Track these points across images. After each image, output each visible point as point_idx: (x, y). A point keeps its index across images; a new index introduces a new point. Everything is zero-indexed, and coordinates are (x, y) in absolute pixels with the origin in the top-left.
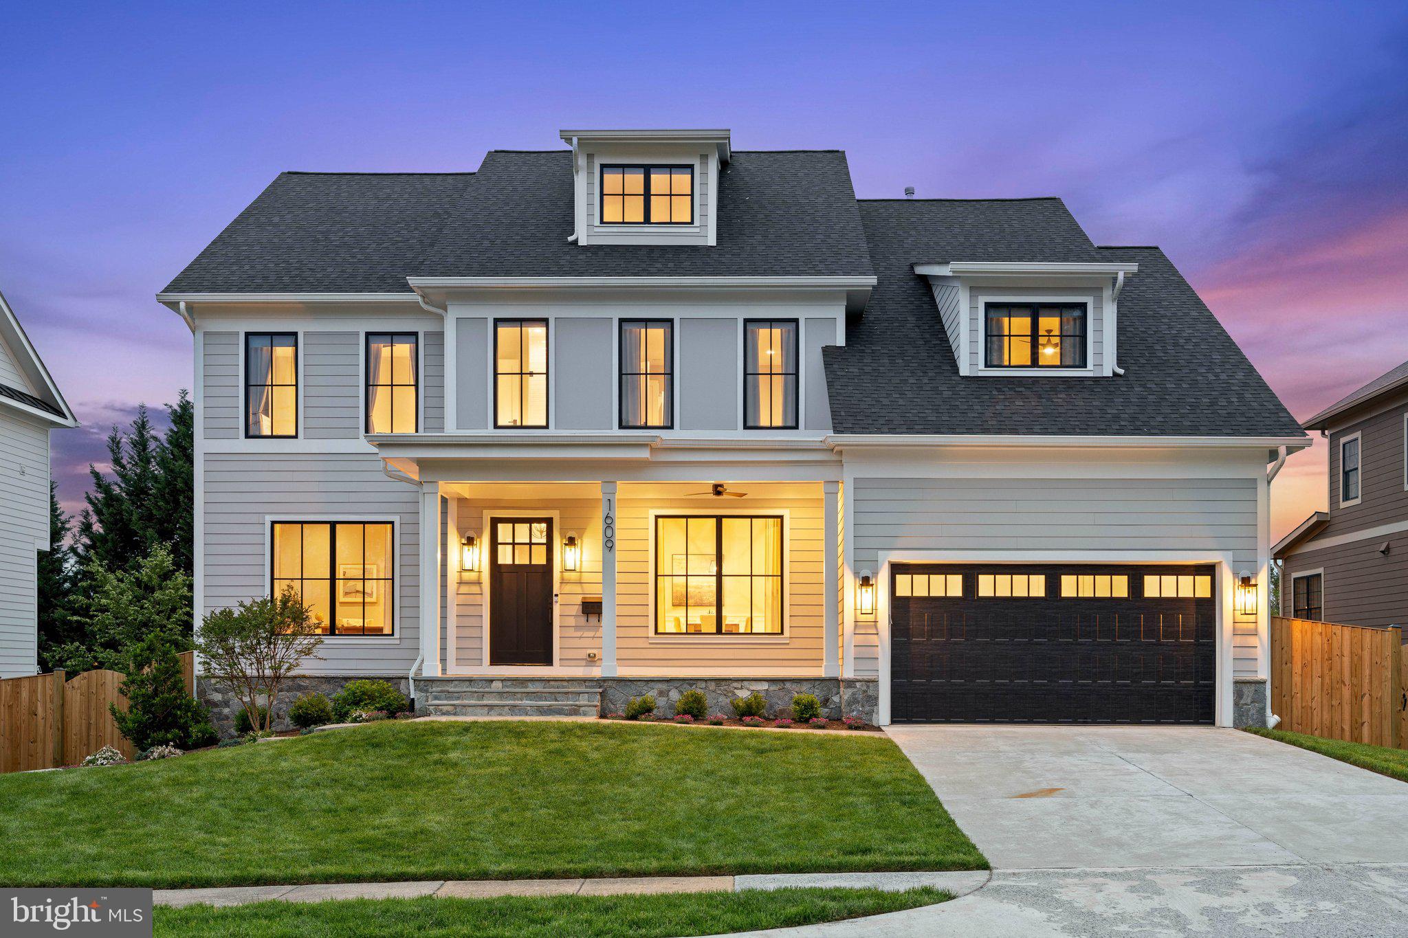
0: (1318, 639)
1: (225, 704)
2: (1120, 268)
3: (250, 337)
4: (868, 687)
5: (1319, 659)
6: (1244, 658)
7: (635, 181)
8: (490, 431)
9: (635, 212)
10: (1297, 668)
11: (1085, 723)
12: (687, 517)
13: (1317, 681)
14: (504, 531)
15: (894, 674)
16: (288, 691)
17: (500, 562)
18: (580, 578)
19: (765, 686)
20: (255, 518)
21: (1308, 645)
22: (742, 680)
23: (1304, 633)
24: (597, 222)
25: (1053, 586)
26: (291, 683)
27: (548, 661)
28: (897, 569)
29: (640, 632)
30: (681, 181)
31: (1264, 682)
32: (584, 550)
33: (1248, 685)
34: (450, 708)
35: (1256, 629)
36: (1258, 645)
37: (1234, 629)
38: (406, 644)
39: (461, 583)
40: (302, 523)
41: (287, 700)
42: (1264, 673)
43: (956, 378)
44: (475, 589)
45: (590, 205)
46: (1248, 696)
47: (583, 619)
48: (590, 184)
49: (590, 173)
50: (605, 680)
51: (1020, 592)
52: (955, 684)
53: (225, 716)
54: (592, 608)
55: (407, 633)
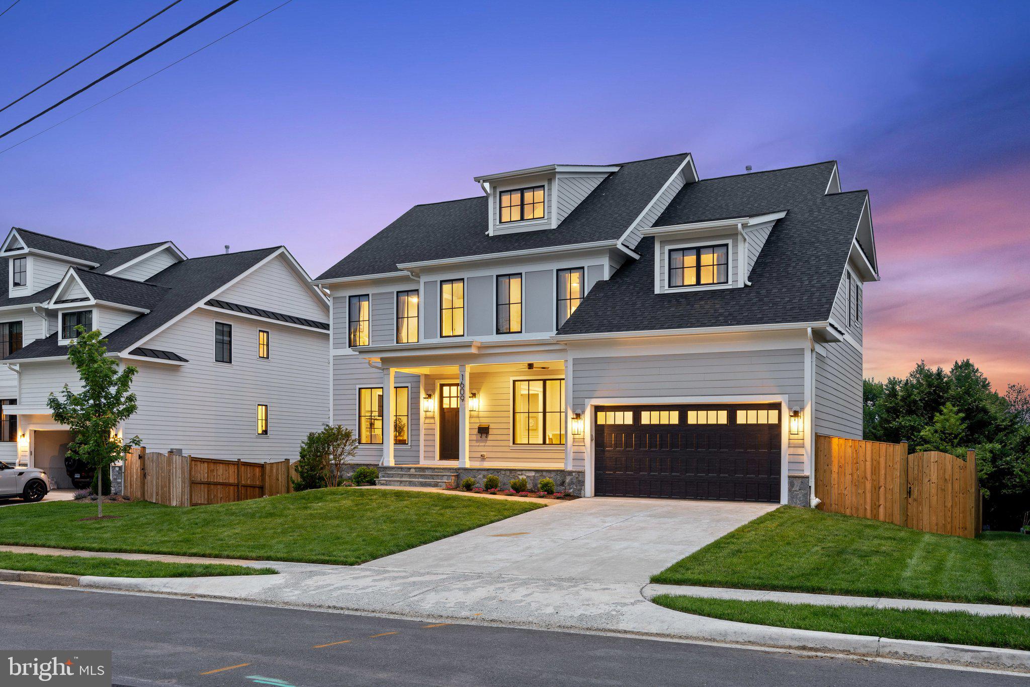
0: (849, 451)
2: (738, 221)
3: (351, 298)
4: (579, 475)
5: (850, 463)
6: (796, 462)
7: (516, 197)
8: (438, 340)
9: (516, 216)
10: (835, 468)
11: (701, 499)
12: (529, 381)
13: (849, 477)
14: (446, 390)
15: (597, 468)
17: (444, 406)
18: (478, 414)
19: (533, 474)
20: (352, 387)
21: (842, 454)
22: (522, 470)
23: (840, 446)
24: (498, 223)
25: (683, 417)
28: (598, 409)
29: (505, 443)
30: (539, 194)
31: (808, 477)
32: (480, 399)
33: (797, 479)
34: (384, 482)
35: (803, 444)
36: (804, 453)
37: (789, 443)
38: (414, 448)
39: (426, 418)
40: (371, 388)
42: (808, 470)
43: (653, 295)
44: (432, 421)
45: (495, 214)
46: (797, 486)
47: (479, 435)
48: (495, 203)
49: (495, 197)
50: (459, 469)
51: (665, 421)
52: (628, 475)
54: (483, 431)
55: (414, 443)
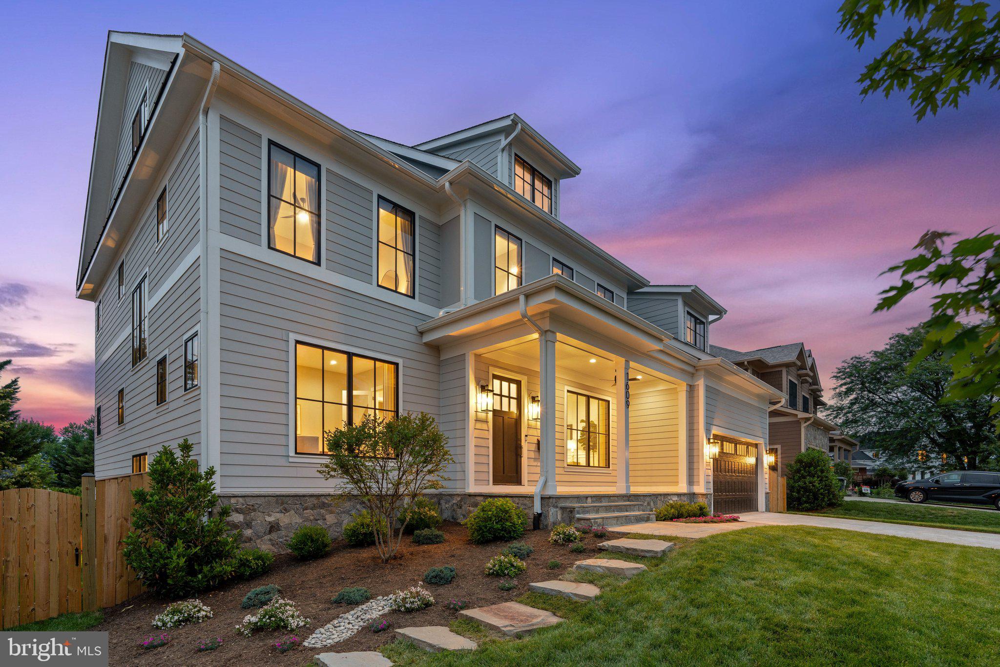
1: (247, 525)
6: (766, 483)
7: (527, 173)
9: (527, 194)
12: (578, 394)
16: (312, 509)
17: (496, 408)
18: (537, 425)
20: (278, 334)
25: (736, 449)
26: (316, 502)
27: (518, 481)
29: (560, 464)
30: (545, 187)
37: (765, 471)
39: (477, 420)
40: (323, 348)
41: (312, 518)
45: (509, 176)
47: (537, 454)
48: (510, 162)
49: (510, 155)
51: (730, 451)
53: (247, 538)
